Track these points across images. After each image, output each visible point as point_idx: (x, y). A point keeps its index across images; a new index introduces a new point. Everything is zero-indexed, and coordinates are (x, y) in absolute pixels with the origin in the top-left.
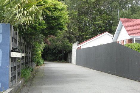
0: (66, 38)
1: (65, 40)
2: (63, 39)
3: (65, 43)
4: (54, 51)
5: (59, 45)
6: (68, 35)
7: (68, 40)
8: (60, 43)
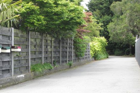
0: (130, 32)
1: (129, 34)
2: (127, 33)
3: (128, 37)
4: (122, 45)
5: (123, 39)
6: (132, 29)
7: (132, 34)
8: (124, 37)
